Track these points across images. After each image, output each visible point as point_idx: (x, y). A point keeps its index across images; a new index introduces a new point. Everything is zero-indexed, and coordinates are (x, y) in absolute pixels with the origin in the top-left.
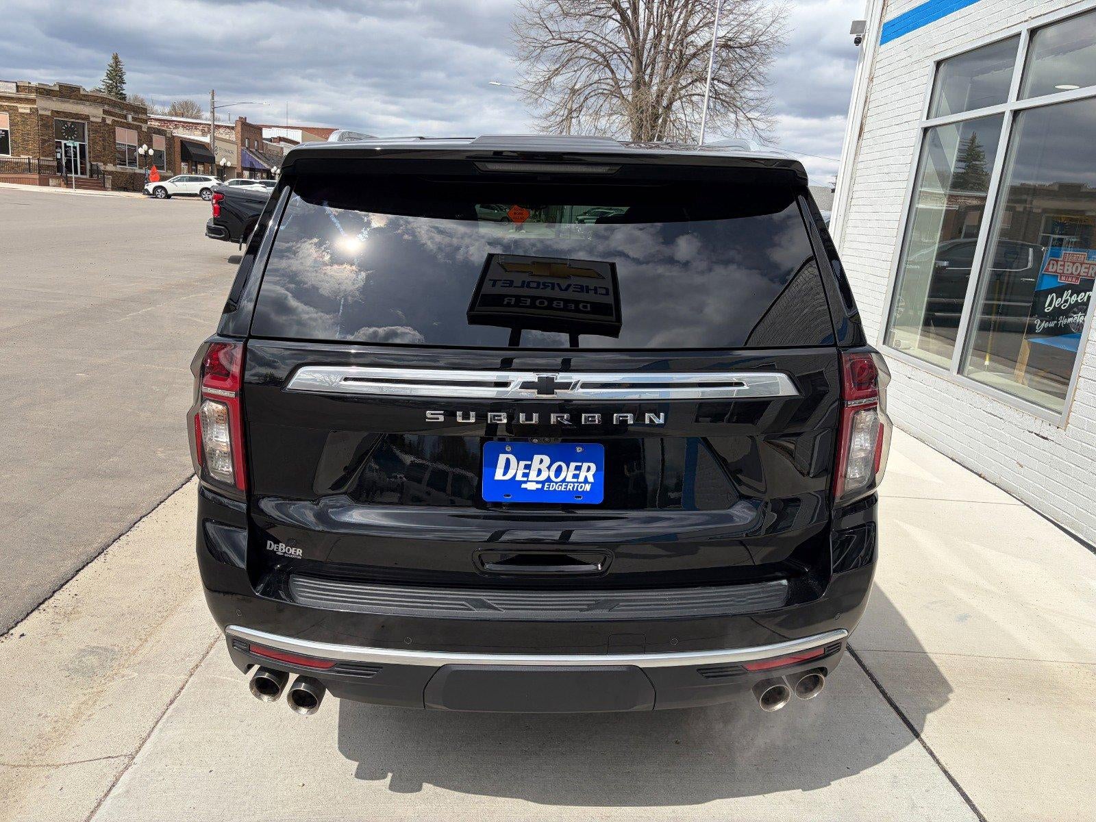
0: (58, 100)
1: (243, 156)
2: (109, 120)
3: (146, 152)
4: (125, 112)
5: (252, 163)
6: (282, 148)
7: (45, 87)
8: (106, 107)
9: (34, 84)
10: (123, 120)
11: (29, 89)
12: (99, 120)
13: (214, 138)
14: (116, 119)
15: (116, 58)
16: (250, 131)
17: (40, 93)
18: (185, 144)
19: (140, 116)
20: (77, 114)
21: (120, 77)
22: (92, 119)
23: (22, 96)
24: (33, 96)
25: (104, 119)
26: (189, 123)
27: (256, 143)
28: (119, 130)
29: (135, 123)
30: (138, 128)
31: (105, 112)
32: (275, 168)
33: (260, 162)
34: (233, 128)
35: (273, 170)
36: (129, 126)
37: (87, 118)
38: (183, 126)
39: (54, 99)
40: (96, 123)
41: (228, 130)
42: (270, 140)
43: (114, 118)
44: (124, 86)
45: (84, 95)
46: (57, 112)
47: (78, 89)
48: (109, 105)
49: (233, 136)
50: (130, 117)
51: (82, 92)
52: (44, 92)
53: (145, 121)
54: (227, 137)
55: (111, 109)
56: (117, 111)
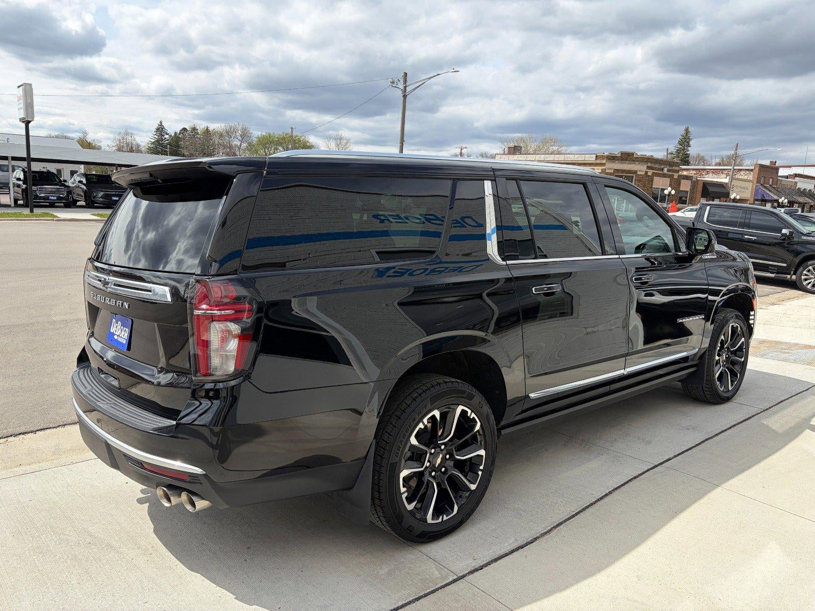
0: (619, 163)
1: (757, 191)
2: (650, 174)
3: (670, 193)
4: (662, 166)
5: (763, 196)
6: (796, 183)
7: (613, 155)
8: (649, 164)
9: (606, 154)
10: (661, 172)
11: (602, 157)
12: (643, 173)
13: (732, 179)
14: (655, 171)
15: (687, 131)
16: (768, 172)
17: (609, 159)
18: (706, 185)
19: (674, 168)
20: (629, 171)
21: (688, 142)
22: (639, 173)
23: (598, 161)
24: (604, 161)
25: (646, 173)
26: (718, 169)
27: (771, 180)
28: (656, 179)
29: (669, 173)
30: (671, 177)
31: (648, 167)
32: (783, 198)
33: (772, 194)
34: (752, 170)
35: (780, 201)
36: (664, 176)
37: (635, 172)
38: (713, 172)
39: (617, 162)
40: (641, 175)
41: (748, 172)
42: (787, 177)
43: (653, 171)
44: (689, 148)
45: (636, 158)
46: (617, 170)
47: (633, 154)
48: (651, 162)
49: (751, 176)
50: (666, 170)
51: (635, 156)
52: (612, 158)
53: (678, 171)
54: (746, 177)
55: (653, 165)
56: (657, 166)
